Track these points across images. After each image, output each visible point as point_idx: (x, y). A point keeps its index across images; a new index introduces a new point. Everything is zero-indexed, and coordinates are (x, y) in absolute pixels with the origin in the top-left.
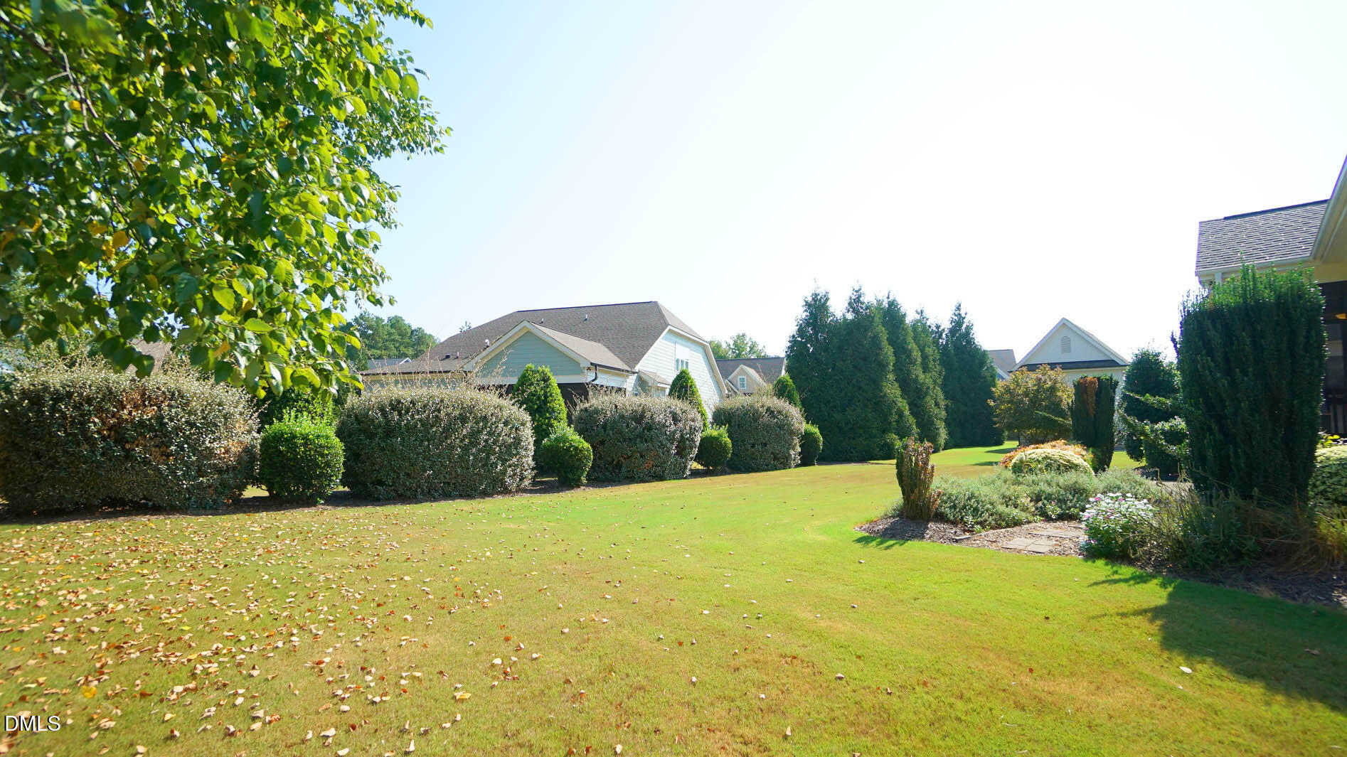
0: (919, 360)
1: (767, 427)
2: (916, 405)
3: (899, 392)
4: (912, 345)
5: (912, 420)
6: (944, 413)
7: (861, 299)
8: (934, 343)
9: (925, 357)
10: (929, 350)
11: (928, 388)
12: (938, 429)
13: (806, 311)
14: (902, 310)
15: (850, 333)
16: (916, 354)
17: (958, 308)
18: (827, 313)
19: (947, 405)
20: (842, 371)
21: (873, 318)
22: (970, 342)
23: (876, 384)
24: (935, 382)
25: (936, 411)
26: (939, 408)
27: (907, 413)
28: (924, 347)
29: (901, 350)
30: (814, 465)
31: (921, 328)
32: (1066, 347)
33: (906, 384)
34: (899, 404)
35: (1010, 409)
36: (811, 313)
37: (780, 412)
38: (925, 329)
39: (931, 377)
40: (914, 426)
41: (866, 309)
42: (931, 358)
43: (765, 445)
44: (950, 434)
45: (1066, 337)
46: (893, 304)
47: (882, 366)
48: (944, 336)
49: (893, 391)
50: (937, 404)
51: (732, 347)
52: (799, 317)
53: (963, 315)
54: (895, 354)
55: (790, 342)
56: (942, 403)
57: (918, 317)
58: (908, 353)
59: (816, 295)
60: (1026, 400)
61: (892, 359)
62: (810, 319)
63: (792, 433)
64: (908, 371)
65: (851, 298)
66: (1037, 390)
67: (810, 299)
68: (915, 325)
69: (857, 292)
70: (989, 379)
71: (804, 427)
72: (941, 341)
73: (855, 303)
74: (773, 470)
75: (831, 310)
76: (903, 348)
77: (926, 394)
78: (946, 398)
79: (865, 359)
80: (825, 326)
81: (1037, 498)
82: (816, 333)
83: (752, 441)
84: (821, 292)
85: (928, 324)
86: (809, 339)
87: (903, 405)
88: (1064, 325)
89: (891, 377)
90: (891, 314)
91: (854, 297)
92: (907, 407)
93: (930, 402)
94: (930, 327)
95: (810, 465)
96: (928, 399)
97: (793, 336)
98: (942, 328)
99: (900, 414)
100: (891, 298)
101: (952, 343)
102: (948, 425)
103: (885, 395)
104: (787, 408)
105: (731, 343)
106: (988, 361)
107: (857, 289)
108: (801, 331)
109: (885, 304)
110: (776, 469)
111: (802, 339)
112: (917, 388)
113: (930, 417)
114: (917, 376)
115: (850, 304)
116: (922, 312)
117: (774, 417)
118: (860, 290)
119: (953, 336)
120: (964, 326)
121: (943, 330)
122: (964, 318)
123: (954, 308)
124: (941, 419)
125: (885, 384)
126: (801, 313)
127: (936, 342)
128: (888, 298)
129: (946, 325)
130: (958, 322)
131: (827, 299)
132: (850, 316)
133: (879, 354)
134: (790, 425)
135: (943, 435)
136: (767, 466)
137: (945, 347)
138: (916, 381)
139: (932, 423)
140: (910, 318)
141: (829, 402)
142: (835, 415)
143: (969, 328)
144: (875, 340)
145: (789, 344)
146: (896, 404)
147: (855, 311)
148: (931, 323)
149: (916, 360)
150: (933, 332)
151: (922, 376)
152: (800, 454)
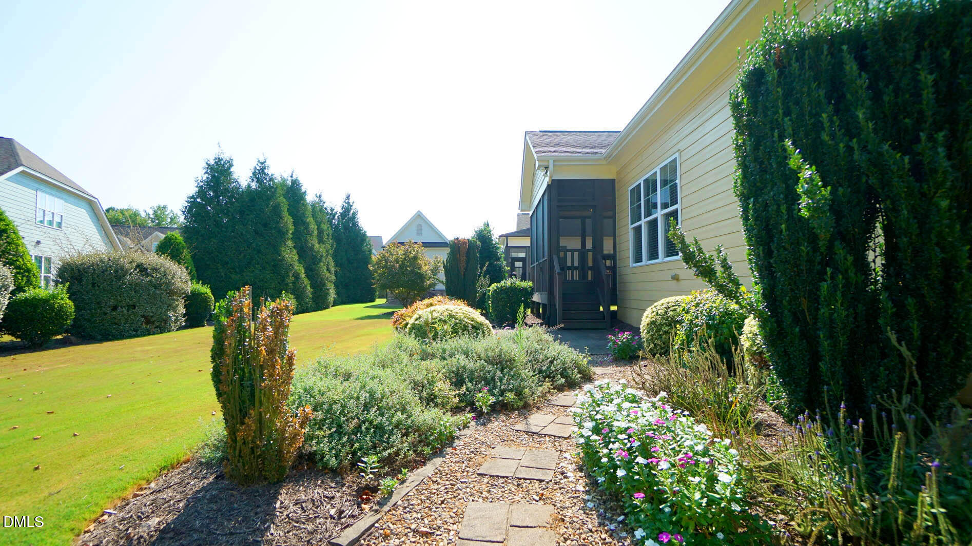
0: (316, 232)
1: (136, 287)
2: (311, 270)
3: (296, 257)
4: (310, 219)
5: (306, 282)
6: (333, 277)
7: (266, 171)
8: (328, 221)
9: (320, 232)
10: (325, 226)
11: (322, 256)
12: (328, 290)
13: (206, 173)
14: (303, 189)
15: (252, 200)
16: (313, 227)
17: (348, 197)
18: (230, 179)
19: (336, 271)
20: (242, 234)
21: (276, 189)
22: (355, 224)
23: (275, 248)
24: (328, 251)
25: (328, 274)
26: (330, 272)
27: (303, 275)
28: (320, 223)
29: (299, 221)
30: (203, 326)
31: (318, 209)
32: (419, 232)
33: (304, 252)
34: (296, 268)
35: (384, 272)
36: (213, 176)
37: (155, 270)
38: (322, 210)
39: (324, 247)
40: (309, 287)
41: (270, 180)
42: (325, 233)
43: (134, 307)
44: (338, 294)
45: (420, 225)
46: (295, 183)
47: (282, 233)
48: (336, 218)
49: (291, 256)
50: (328, 270)
51: (152, 216)
52: (200, 179)
53: (351, 204)
54: (295, 224)
55: (188, 202)
56: (333, 270)
57: (317, 200)
58: (306, 225)
59: (220, 160)
60: (397, 265)
61: (291, 228)
62: (211, 181)
63: (171, 293)
64: (306, 240)
65: (255, 168)
66: (405, 258)
67: (212, 162)
68: (314, 205)
69: (262, 163)
70: (367, 253)
71: (192, 286)
72: (334, 221)
73: (260, 173)
74: (144, 335)
75: (235, 176)
76: (302, 220)
77: (320, 261)
78: (336, 266)
79: (265, 225)
80: (227, 190)
81: (458, 379)
82: (217, 196)
83: (112, 302)
84: (225, 157)
85: (325, 206)
86: (210, 201)
87: (300, 269)
88: (419, 216)
89: (290, 243)
90: (294, 192)
91: (258, 168)
92: (303, 271)
93: (322, 266)
94: (326, 209)
95: (198, 326)
96: (322, 264)
97: (192, 197)
98: (335, 211)
99: (297, 276)
100: (294, 178)
101: (342, 223)
102: (336, 287)
103: (283, 260)
104: (168, 264)
105: (151, 212)
106: (367, 240)
107: (262, 160)
108: (201, 192)
109: (289, 183)
110: (149, 334)
111: (203, 200)
112: (313, 255)
113: (322, 279)
114: (313, 245)
115: (254, 174)
116: (320, 196)
117: (147, 275)
118: (265, 162)
119: (343, 219)
120: (352, 212)
121: (336, 213)
122: (352, 206)
123: (345, 197)
124: (331, 282)
125: (283, 249)
126: (201, 174)
127: (330, 222)
128: (292, 177)
129: (338, 210)
130: (347, 209)
131: (231, 165)
132: (254, 185)
133: (278, 222)
134: (169, 284)
135: (332, 295)
136: (136, 331)
137: (337, 227)
138: (312, 249)
139: (324, 285)
140: (310, 198)
141: (227, 263)
142: (233, 276)
143: (355, 214)
144: (276, 209)
145: (186, 204)
146: (293, 267)
147: (259, 181)
148: (328, 205)
149: (313, 232)
150: (328, 213)
151: (317, 246)
152: (185, 315)
